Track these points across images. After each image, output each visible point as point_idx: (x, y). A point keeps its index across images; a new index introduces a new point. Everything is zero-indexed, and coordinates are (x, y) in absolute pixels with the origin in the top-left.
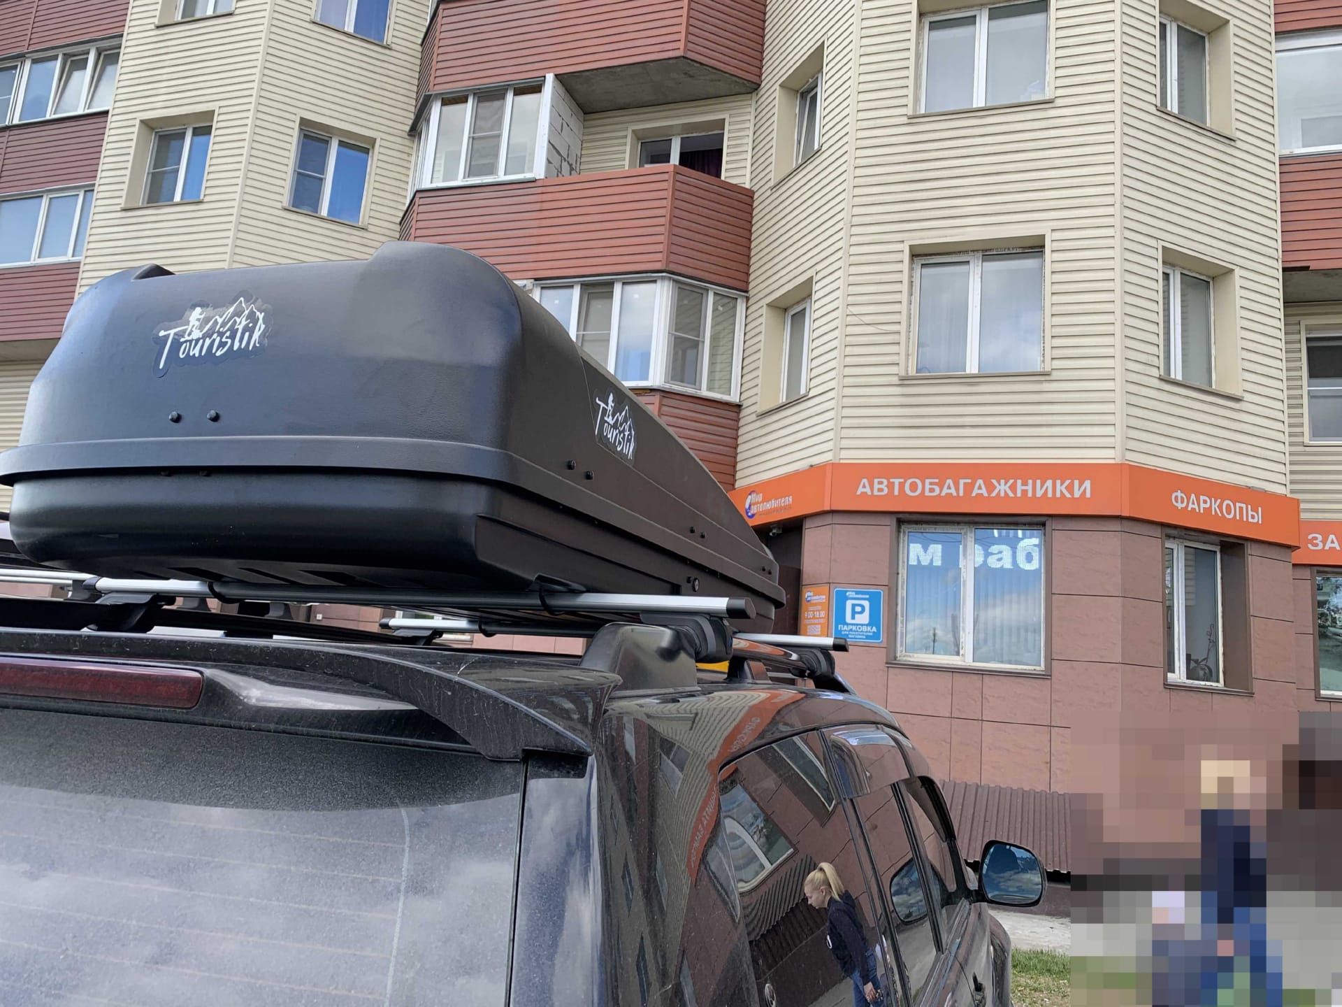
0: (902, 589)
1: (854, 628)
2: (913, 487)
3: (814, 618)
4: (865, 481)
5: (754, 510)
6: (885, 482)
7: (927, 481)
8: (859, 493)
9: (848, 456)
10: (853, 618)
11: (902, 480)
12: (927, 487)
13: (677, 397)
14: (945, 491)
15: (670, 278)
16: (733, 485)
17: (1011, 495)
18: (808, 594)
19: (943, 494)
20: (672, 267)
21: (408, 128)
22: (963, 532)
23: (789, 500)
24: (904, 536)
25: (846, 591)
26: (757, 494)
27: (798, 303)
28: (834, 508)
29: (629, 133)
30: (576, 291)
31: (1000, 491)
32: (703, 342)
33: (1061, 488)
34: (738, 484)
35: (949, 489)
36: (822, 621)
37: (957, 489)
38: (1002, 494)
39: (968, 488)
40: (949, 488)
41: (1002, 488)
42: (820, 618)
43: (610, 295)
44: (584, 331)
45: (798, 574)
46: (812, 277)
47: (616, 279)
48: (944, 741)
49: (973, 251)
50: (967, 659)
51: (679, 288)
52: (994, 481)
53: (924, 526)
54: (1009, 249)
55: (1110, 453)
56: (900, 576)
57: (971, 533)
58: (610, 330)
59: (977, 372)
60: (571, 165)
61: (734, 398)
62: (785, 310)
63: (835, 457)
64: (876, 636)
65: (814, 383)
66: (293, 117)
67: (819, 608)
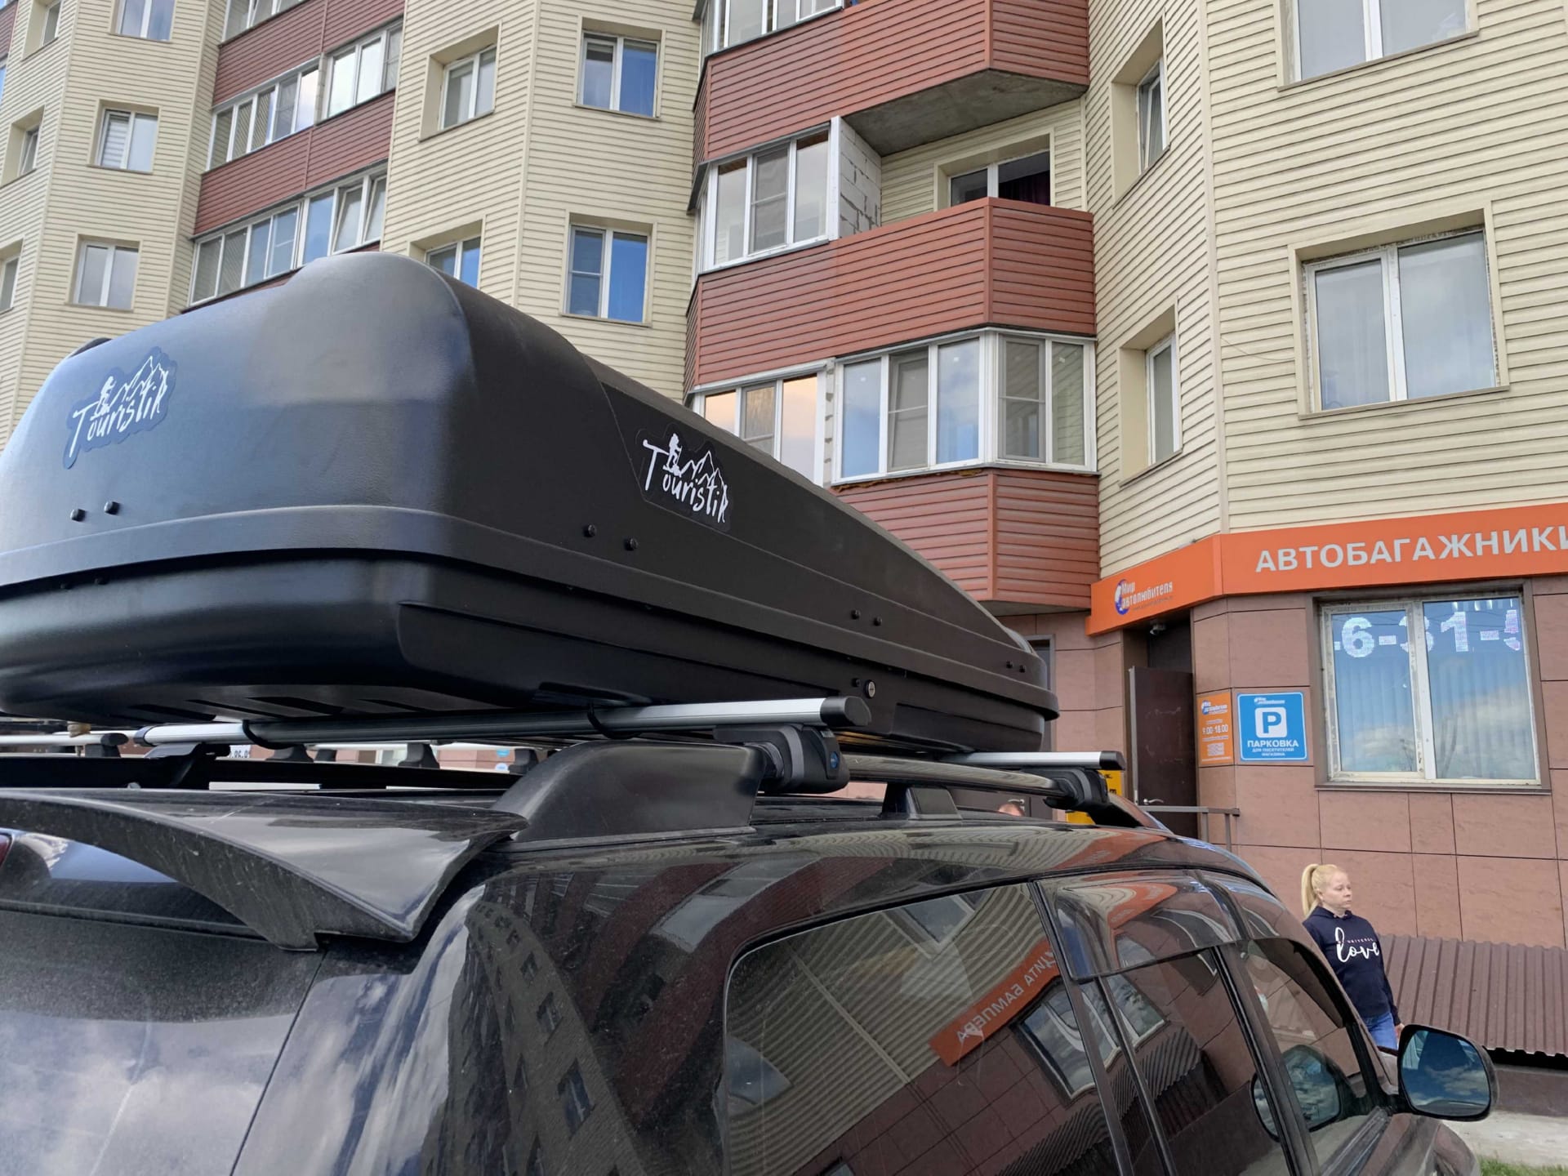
0: (1330, 689)
1: (1268, 743)
2: (1332, 556)
3: (1215, 734)
4: (1265, 553)
5: (1126, 604)
6: (1293, 552)
7: (1350, 546)
8: (1259, 570)
9: (1242, 525)
10: (1266, 731)
11: (1316, 548)
12: (1351, 553)
13: (1016, 474)
14: (1375, 557)
15: (995, 333)
16: (1097, 575)
17: (1469, 554)
18: (1204, 705)
19: (1373, 561)
20: (997, 319)
21: (686, 207)
22: (1406, 608)
23: (1168, 587)
24: (1326, 621)
25: (1255, 697)
26: (1128, 583)
27: (1160, 340)
28: (1228, 592)
29: (936, 171)
30: (885, 365)
31: (1451, 551)
32: (1045, 403)
33: (1540, 539)
34: (1104, 574)
36: (1223, 737)
37: (1392, 554)
38: (1456, 554)
40: (1380, 552)
41: (1455, 546)
42: (1222, 734)
43: (924, 363)
44: (897, 408)
45: (1190, 679)
46: (1173, 307)
47: (930, 343)
48: (1406, 885)
49: (1385, 245)
50: (1427, 774)
51: (1008, 342)
52: (1443, 539)
53: (1352, 605)
54: (1434, 235)
56: (1325, 672)
57: (1418, 607)
58: (927, 404)
59: (1405, 398)
60: (869, 219)
61: (1089, 467)
62: (1145, 351)
63: (1223, 525)
64: (1299, 752)
65: (1187, 437)
66: (561, 214)
67: (1220, 721)
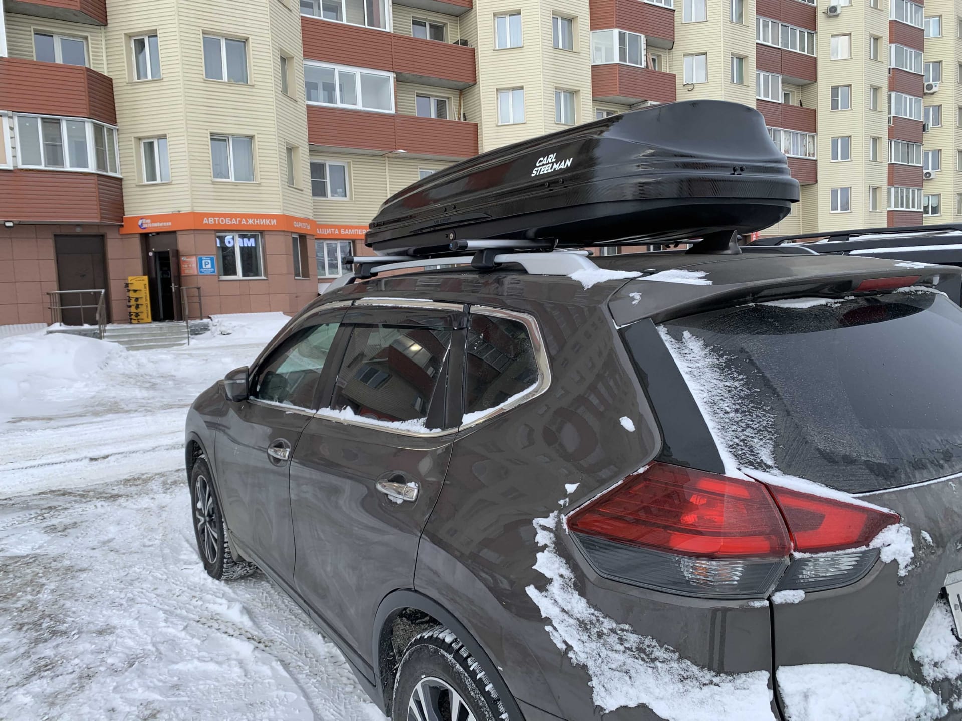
1: (206, 270)
2: (223, 221)
3: (189, 267)
4: (205, 219)
5: (144, 226)
6: (213, 219)
7: (227, 219)
8: (204, 223)
9: (199, 210)
11: (219, 219)
12: (227, 221)
13: (102, 177)
15: (91, 122)
16: (124, 214)
17: (253, 224)
18: (183, 259)
23: (170, 224)
25: (202, 257)
26: (146, 220)
29: (32, 30)
30: (39, 121)
32: (106, 151)
33: (268, 222)
34: (128, 215)
35: (234, 222)
37: (237, 222)
39: (240, 221)
41: (250, 222)
42: (192, 267)
43: (60, 126)
44: (46, 141)
45: (177, 251)
46: (168, 134)
47: (62, 118)
52: (248, 219)
54: (242, 139)
55: (279, 211)
61: (119, 175)
63: (191, 209)
64: (214, 272)
65: (174, 178)
67: (191, 263)
